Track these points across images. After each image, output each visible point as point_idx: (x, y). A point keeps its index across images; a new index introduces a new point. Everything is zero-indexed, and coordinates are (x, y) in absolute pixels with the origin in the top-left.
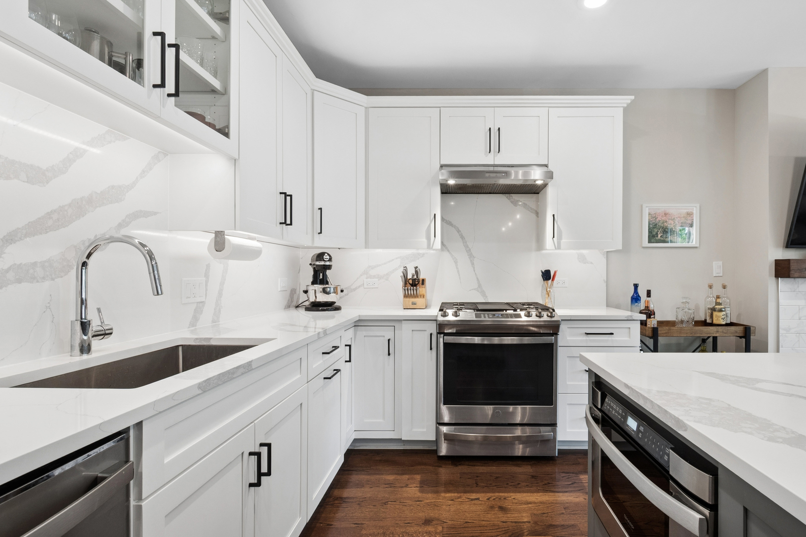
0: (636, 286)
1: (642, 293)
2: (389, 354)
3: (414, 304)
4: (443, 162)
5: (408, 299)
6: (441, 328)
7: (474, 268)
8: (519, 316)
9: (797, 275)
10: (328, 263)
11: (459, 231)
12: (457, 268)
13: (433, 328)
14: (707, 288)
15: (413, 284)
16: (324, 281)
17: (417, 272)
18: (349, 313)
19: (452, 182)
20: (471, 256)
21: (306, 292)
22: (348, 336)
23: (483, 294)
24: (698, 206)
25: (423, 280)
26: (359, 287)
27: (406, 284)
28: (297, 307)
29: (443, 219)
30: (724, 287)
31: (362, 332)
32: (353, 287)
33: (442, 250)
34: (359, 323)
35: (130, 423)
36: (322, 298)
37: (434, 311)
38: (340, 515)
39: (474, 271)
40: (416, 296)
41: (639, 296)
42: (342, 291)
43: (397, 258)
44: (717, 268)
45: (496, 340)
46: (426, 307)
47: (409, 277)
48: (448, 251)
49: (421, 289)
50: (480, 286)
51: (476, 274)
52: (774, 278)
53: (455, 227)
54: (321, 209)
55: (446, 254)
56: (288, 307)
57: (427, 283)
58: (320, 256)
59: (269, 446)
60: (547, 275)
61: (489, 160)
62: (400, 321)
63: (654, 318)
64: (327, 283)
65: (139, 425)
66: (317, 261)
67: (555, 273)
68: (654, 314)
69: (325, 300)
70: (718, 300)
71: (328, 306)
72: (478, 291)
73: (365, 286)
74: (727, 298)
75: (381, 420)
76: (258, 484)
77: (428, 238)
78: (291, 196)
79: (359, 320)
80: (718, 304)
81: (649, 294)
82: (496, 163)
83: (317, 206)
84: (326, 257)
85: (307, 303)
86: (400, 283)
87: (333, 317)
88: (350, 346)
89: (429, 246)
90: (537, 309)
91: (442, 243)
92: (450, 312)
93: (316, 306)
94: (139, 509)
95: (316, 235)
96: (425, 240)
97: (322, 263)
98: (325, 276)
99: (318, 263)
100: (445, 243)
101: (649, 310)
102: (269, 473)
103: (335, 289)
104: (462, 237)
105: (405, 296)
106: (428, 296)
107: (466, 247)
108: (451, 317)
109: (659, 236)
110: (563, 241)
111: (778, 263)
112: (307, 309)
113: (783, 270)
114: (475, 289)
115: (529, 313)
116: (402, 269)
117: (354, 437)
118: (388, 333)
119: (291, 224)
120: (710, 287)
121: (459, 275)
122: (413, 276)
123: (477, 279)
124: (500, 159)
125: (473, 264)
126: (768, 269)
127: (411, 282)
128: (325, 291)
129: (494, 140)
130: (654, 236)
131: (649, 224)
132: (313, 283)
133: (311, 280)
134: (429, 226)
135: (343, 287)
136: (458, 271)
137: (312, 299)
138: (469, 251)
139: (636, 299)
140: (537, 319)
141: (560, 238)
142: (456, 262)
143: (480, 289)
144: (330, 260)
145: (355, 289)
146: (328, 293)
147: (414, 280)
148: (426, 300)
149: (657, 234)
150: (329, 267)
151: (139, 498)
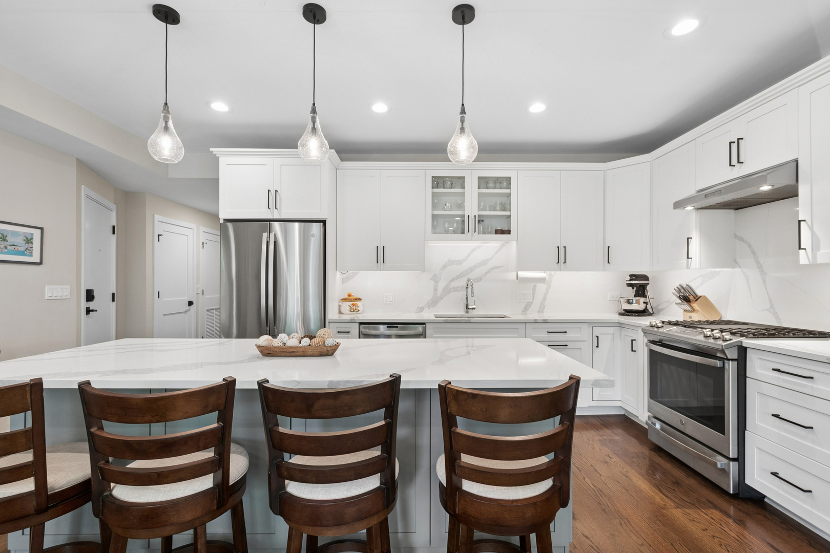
7: (766, 286)
11: (750, 246)
12: (749, 286)
23: (776, 315)
33: (734, 267)
39: (766, 289)
43: (699, 277)
48: (740, 268)
50: (772, 306)
51: (767, 292)
53: (746, 241)
55: (737, 272)
72: (770, 312)
100: (737, 260)
104: (754, 253)
107: (758, 263)
114: (767, 310)
121: (751, 294)
123: (769, 298)
125: (764, 282)
136: (750, 289)
138: (760, 267)
142: (748, 279)
143: (772, 310)
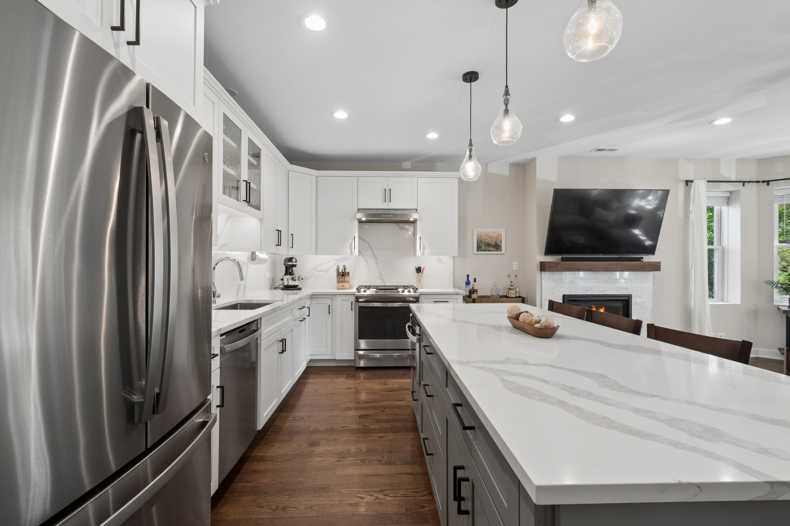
0: (468, 276)
1: (471, 280)
2: (329, 313)
3: (343, 286)
4: (359, 207)
5: (339, 284)
6: (357, 299)
8: (399, 292)
9: (548, 270)
10: (294, 264)
11: (369, 244)
12: (368, 266)
13: (353, 299)
14: (507, 277)
15: (343, 275)
16: (291, 274)
17: (344, 268)
18: (306, 291)
19: (364, 219)
20: (376, 259)
21: (282, 280)
22: (307, 303)
23: (383, 281)
24: (504, 230)
25: (348, 273)
26: (311, 277)
27: (338, 275)
28: (275, 288)
29: (359, 238)
30: (516, 276)
31: (315, 301)
32: (307, 277)
33: (359, 255)
34: (313, 296)
35: (258, 318)
36: (291, 283)
37: (354, 290)
38: (306, 387)
39: (378, 267)
40: (344, 282)
41: (469, 281)
42: (302, 279)
43: (333, 260)
44: (515, 266)
45: (390, 305)
46: (350, 288)
47: (340, 271)
48: (363, 256)
49: (347, 278)
50: (381, 276)
51: (379, 269)
52: (539, 272)
53: (367, 242)
54: (292, 235)
55: (361, 258)
56: (271, 288)
57: (350, 274)
58: (290, 259)
59: (285, 340)
60: (419, 270)
61: (385, 206)
62: (335, 295)
63: (477, 294)
64: (293, 275)
65: (261, 318)
66: (288, 262)
67: (424, 268)
68: (477, 292)
69: (293, 284)
70: (512, 284)
71: (295, 288)
73: (315, 276)
74: (517, 282)
75: (325, 349)
76: (283, 353)
77: (351, 249)
78: (281, 231)
79: (313, 295)
80: (512, 286)
81: (475, 280)
82: (389, 208)
83: (290, 233)
84: (294, 260)
85: (281, 286)
86: (335, 274)
87: (297, 294)
88: (309, 308)
89: (351, 254)
90: (413, 289)
91: (359, 252)
92: (362, 290)
93: (287, 288)
94: (261, 343)
95: (290, 249)
96: (349, 251)
97: (292, 263)
98: (292, 271)
99: (289, 263)
100: (361, 251)
101: (474, 290)
102: (285, 351)
103: (299, 278)
104: (371, 248)
105: (338, 282)
106: (351, 282)
107: (373, 253)
108: (362, 293)
109: (483, 247)
110: (426, 251)
111: (541, 263)
112: (282, 289)
113: (543, 267)
114: (378, 278)
115: (409, 290)
116: (336, 267)
117: (311, 358)
118: (329, 302)
119: (280, 245)
120: (509, 276)
121: (369, 270)
122: (343, 270)
123: (380, 272)
124: (391, 206)
125: (377, 263)
126: (536, 266)
127: (341, 274)
128: (293, 279)
129: (387, 195)
130: (480, 248)
131: (477, 241)
132: (286, 274)
133: (284, 272)
134: (352, 243)
135: (302, 277)
136: (369, 268)
137: (286, 284)
138: (374, 256)
139: (468, 283)
140: (414, 294)
141: (424, 249)
142: (367, 262)
143: (381, 278)
144: (296, 262)
145: (309, 278)
146: (295, 280)
147: (343, 273)
148: (350, 284)
149: (482, 246)
150: (295, 266)
151: (261, 340)
